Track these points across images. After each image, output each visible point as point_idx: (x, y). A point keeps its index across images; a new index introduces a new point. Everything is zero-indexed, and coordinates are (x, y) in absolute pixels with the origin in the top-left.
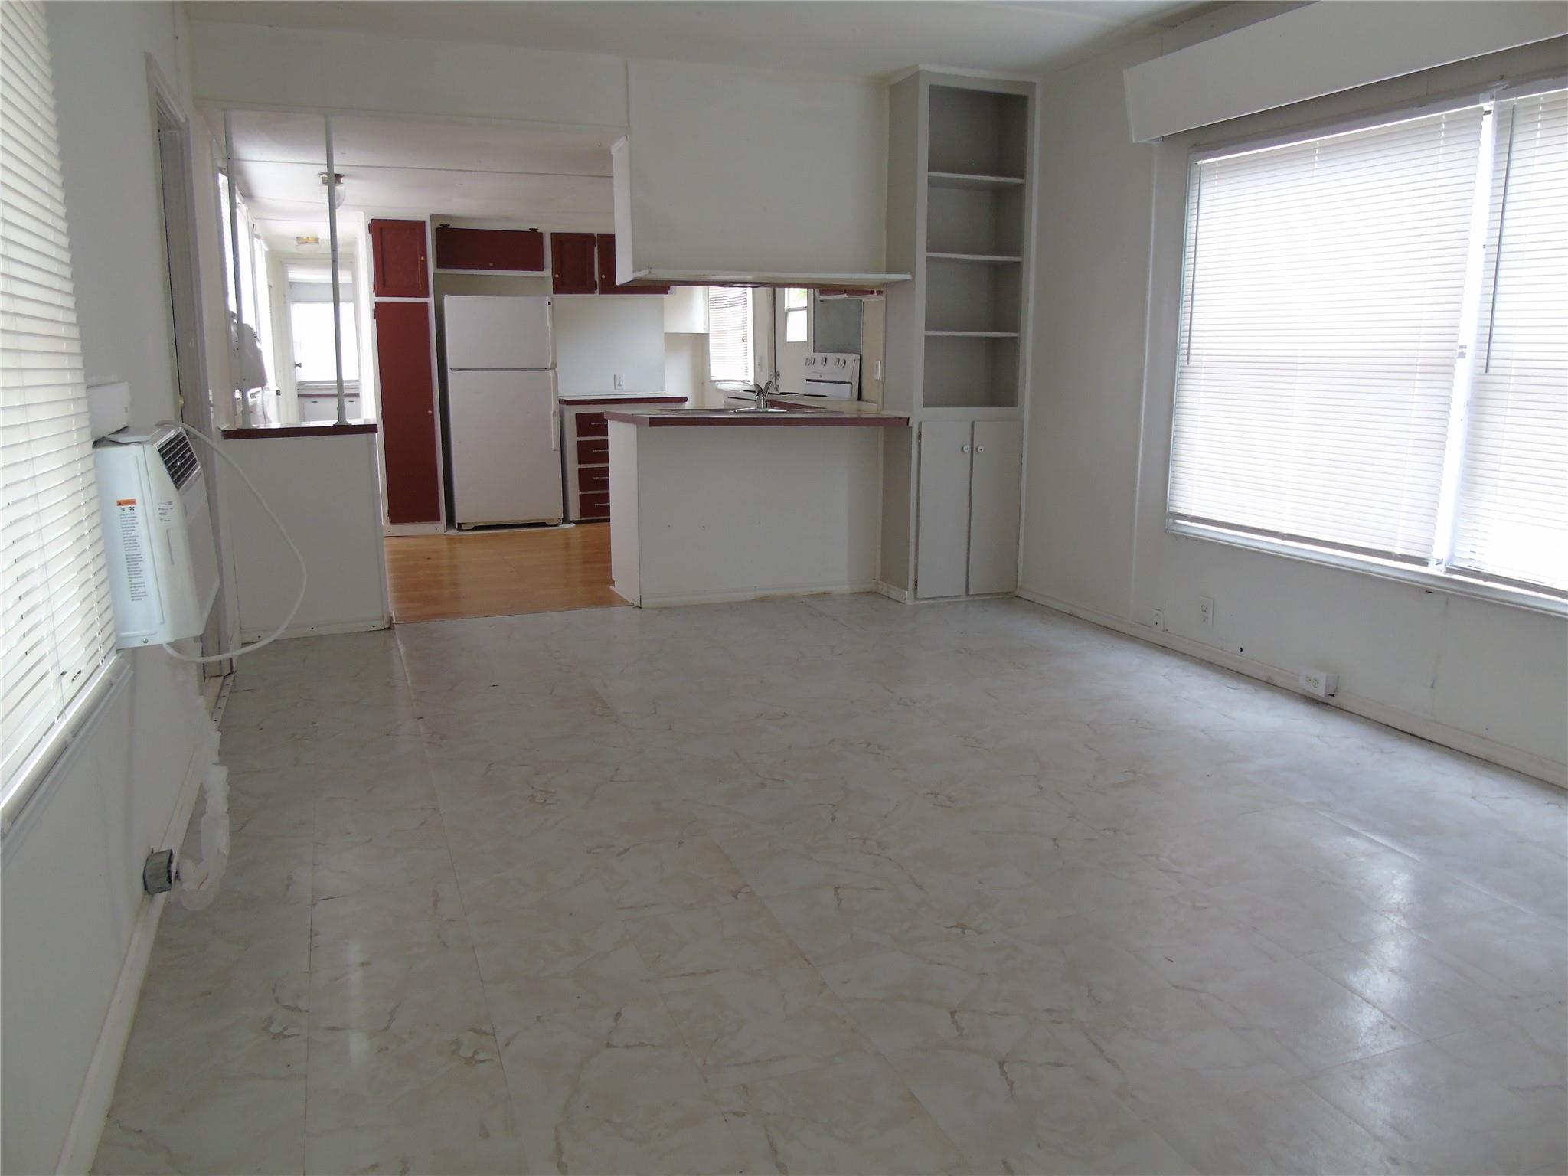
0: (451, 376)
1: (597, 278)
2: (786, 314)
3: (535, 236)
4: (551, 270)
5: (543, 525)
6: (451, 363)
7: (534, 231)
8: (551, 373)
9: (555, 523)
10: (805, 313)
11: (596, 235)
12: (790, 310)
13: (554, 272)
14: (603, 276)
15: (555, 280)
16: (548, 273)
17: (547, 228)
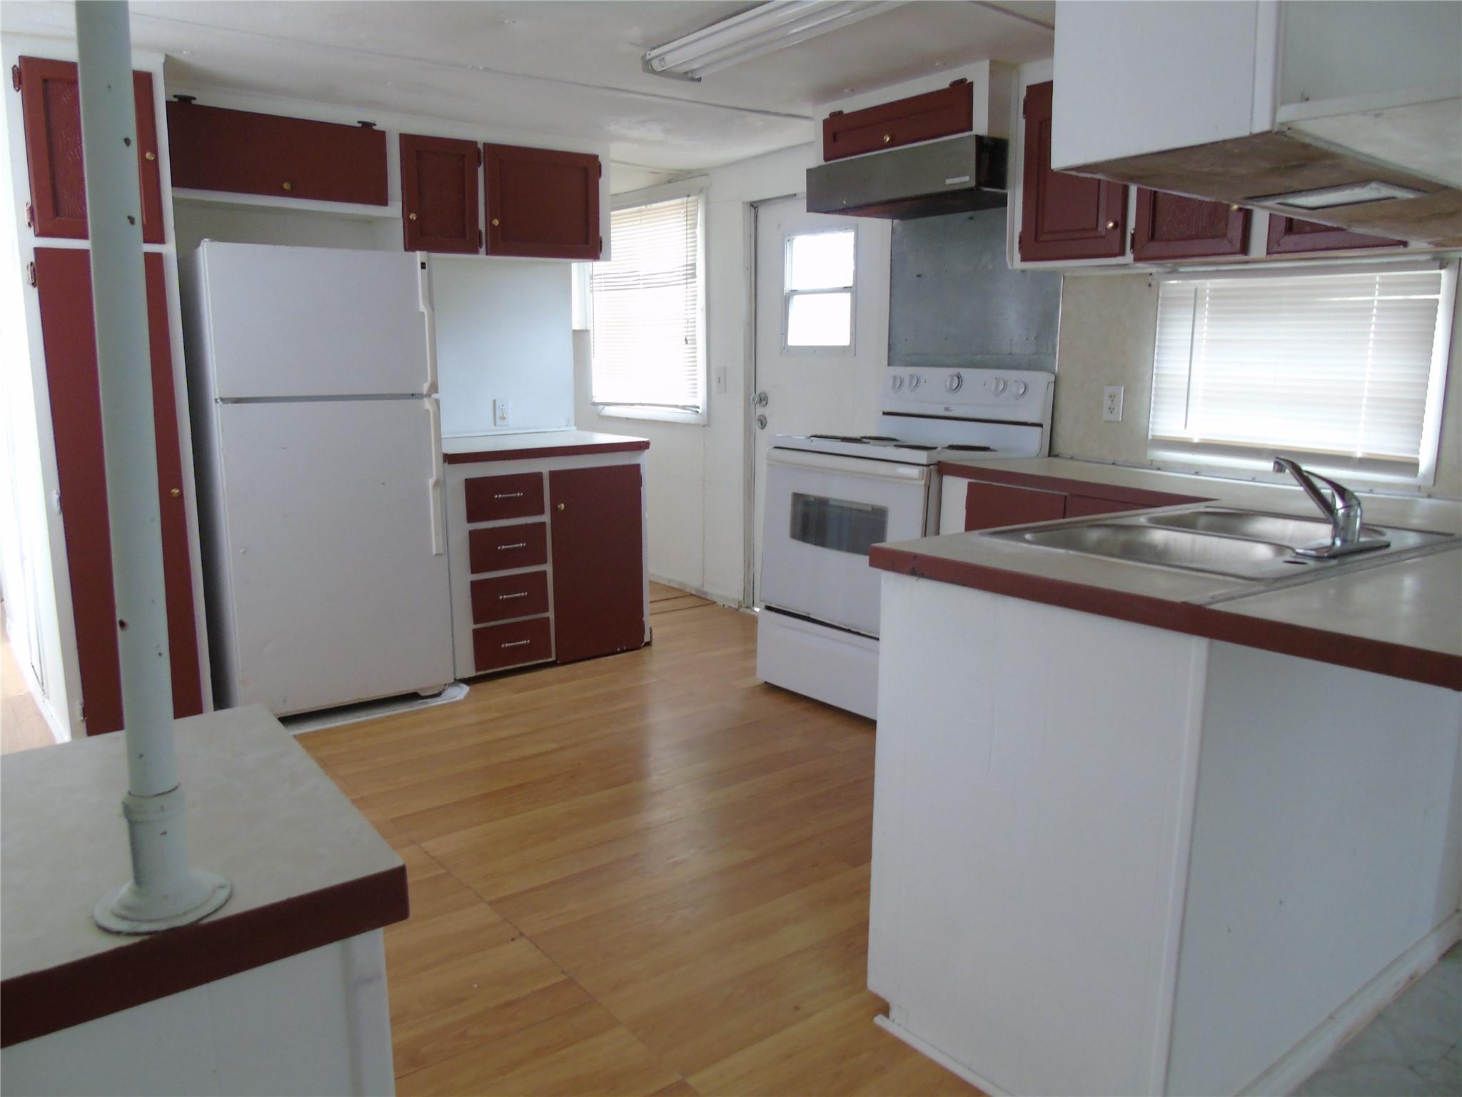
0: (218, 415)
1: (482, 226)
2: (786, 300)
3: (369, 136)
4: (400, 204)
5: (413, 697)
6: (215, 386)
7: (367, 126)
8: (427, 404)
9: (436, 692)
10: (847, 297)
11: (480, 146)
12: (794, 292)
13: (406, 210)
14: (496, 222)
15: (408, 224)
16: (394, 209)
17: (393, 124)
